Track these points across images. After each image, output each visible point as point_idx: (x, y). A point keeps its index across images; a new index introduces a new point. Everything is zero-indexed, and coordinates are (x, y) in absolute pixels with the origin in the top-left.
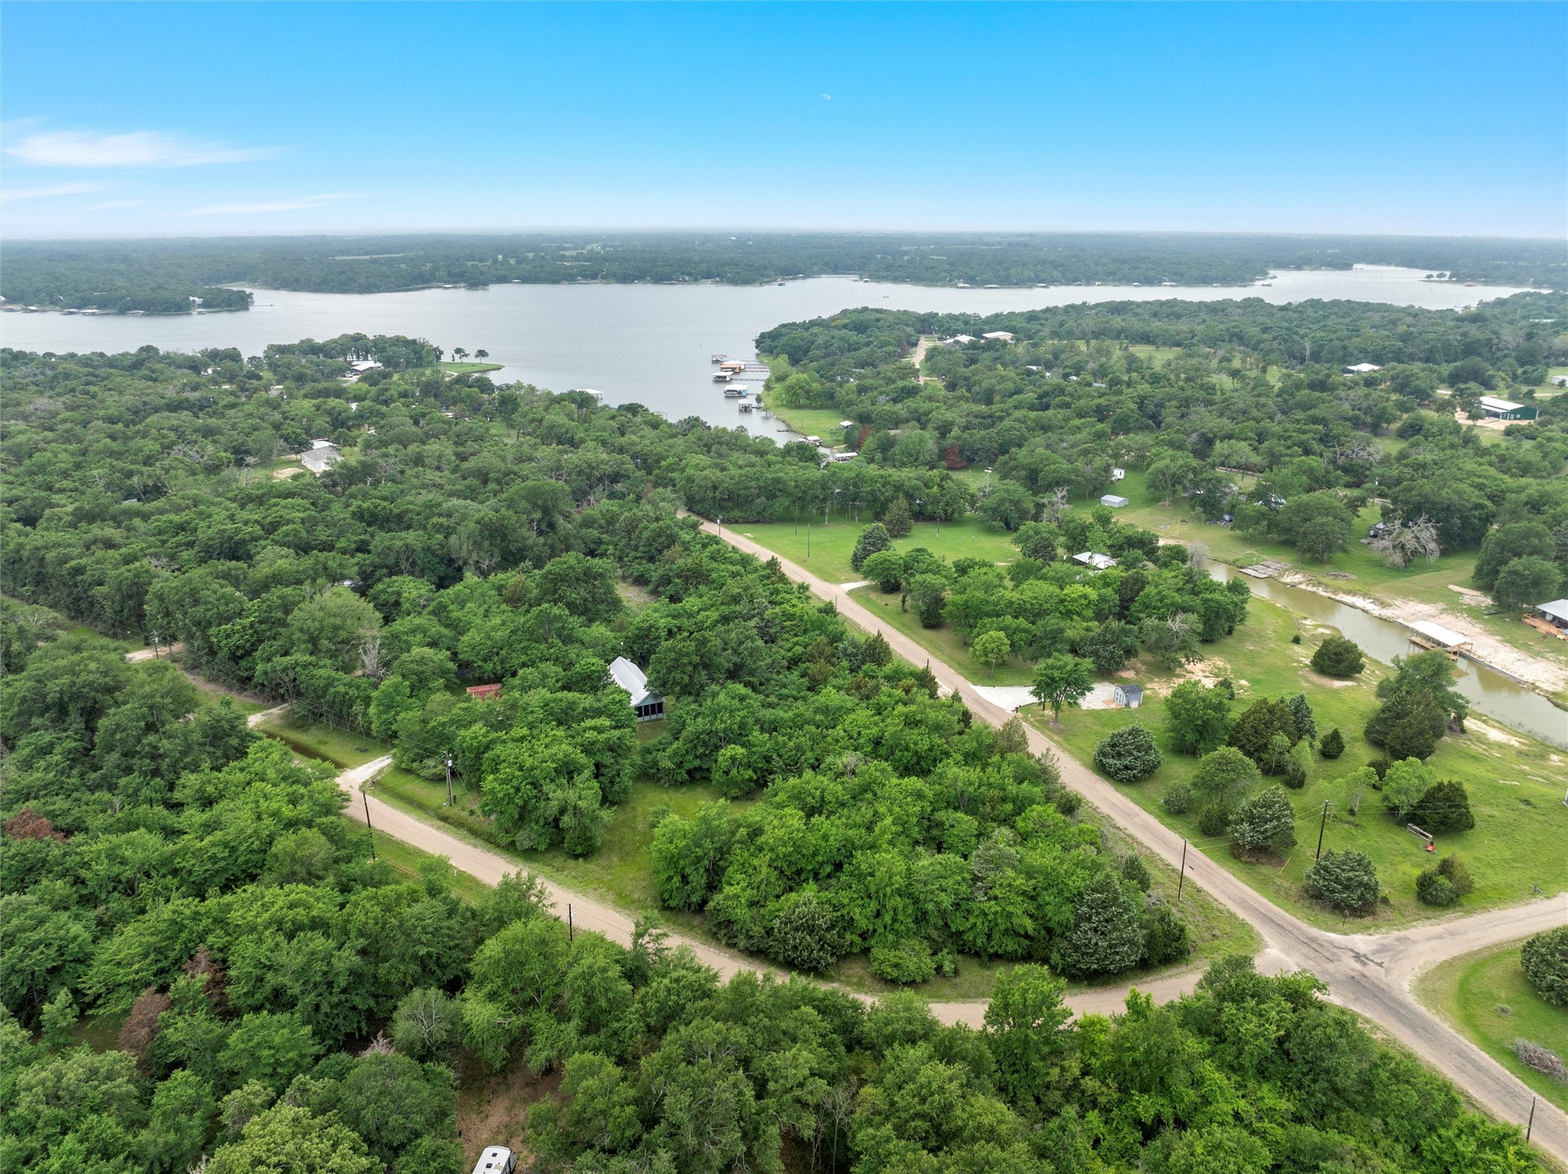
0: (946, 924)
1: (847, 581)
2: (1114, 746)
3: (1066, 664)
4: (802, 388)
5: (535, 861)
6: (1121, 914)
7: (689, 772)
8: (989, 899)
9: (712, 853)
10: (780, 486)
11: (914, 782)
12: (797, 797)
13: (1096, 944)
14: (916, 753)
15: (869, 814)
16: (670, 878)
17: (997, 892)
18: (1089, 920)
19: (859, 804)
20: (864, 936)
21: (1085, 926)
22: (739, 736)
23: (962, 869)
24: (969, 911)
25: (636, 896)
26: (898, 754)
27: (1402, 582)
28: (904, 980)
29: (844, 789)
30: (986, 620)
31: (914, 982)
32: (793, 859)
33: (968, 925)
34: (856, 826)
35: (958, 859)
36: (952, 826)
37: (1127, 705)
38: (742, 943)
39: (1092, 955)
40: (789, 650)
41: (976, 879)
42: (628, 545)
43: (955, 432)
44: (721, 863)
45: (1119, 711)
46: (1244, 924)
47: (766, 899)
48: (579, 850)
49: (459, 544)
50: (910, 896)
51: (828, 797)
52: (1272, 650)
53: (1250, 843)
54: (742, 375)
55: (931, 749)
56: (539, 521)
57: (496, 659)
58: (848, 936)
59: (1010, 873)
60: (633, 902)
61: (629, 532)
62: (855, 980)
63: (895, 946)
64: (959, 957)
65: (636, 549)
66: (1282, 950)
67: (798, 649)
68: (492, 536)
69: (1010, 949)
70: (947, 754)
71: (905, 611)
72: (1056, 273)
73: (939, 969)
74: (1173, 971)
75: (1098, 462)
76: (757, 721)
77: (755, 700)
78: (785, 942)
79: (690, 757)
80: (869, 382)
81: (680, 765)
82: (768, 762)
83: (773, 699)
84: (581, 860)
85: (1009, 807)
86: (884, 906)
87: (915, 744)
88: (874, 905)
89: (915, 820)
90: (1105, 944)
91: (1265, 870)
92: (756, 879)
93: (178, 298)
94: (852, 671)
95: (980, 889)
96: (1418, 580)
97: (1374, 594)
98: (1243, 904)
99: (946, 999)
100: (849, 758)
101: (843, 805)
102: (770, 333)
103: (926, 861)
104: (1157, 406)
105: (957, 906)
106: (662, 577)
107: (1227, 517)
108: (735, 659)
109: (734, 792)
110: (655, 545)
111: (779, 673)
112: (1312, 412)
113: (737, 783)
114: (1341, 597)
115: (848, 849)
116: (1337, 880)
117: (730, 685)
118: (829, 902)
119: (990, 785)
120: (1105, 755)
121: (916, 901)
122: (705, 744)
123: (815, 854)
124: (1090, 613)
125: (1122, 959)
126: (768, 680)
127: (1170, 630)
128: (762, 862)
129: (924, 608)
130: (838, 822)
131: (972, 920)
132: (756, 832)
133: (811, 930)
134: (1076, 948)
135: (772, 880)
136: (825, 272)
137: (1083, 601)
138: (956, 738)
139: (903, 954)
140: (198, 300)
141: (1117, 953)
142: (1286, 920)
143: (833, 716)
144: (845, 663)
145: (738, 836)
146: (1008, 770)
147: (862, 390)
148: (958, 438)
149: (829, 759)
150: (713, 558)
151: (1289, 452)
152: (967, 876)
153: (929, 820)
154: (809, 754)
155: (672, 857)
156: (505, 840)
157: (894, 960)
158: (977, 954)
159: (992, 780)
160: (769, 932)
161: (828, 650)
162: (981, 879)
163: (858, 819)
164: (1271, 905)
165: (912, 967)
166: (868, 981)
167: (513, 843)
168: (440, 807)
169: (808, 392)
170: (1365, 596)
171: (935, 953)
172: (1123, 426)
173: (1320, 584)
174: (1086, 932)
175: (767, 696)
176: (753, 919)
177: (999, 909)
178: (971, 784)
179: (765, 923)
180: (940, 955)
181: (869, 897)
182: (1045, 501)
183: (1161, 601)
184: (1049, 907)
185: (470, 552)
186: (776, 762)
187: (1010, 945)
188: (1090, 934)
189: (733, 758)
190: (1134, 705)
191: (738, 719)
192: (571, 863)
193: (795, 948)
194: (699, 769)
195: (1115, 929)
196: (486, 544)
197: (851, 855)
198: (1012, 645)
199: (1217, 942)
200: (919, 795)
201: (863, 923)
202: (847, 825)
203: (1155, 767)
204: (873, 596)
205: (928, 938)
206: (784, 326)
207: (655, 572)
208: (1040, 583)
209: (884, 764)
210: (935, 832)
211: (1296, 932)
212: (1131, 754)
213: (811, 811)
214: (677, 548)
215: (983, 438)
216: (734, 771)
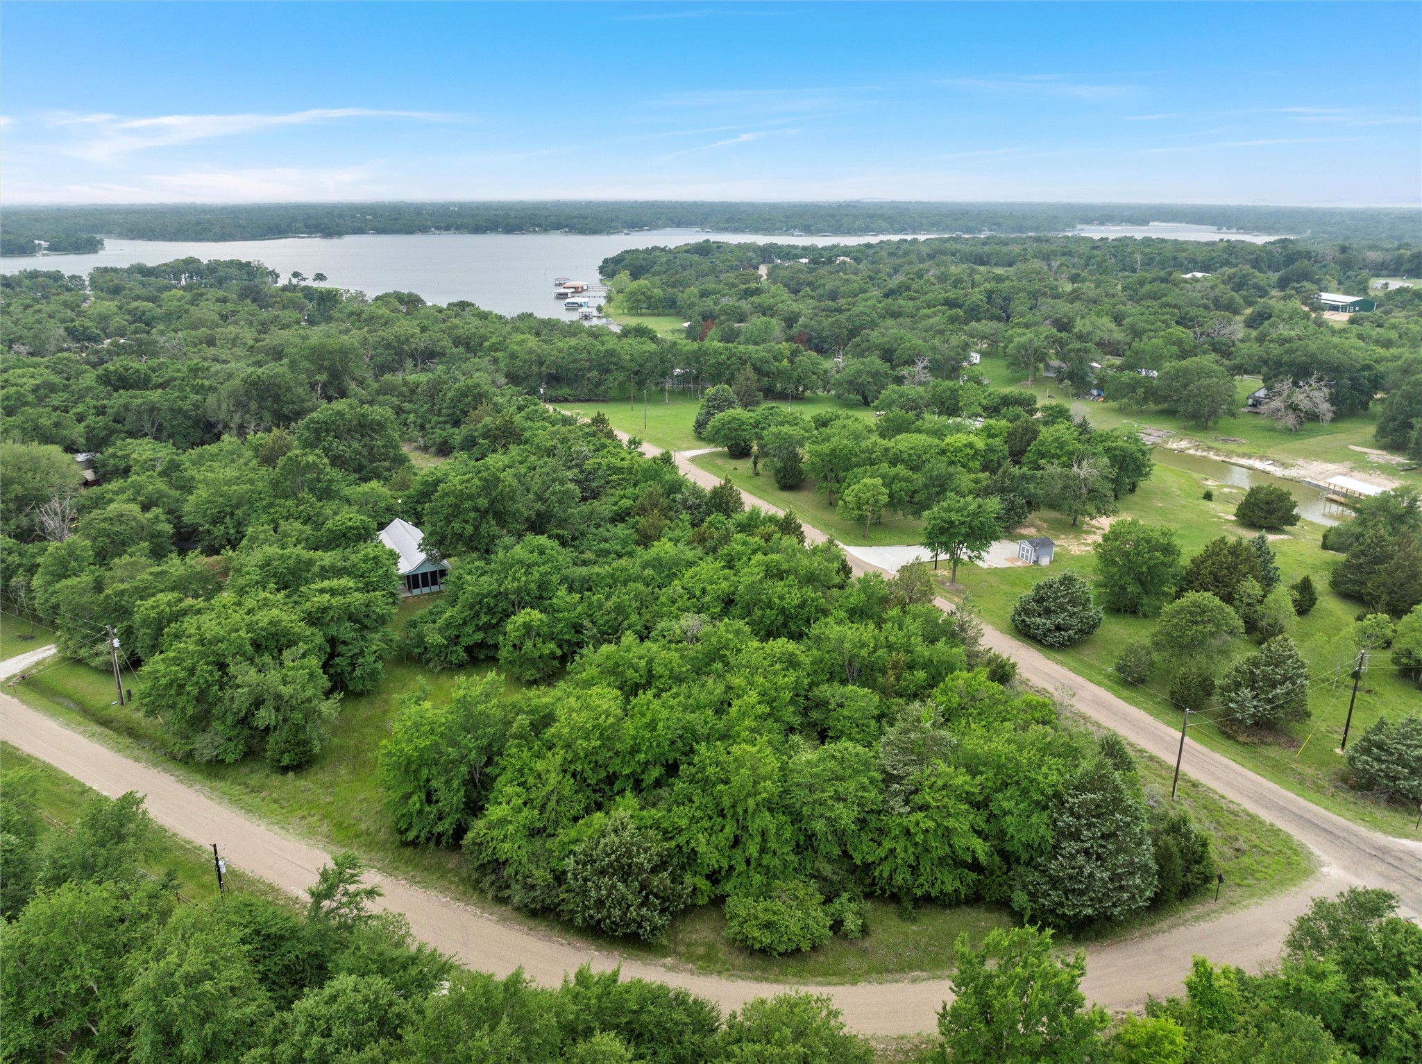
0: (845, 853)
1: (689, 449)
2: (1040, 601)
3: (967, 504)
4: (643, 293)
5: (222, 778)
6: (1127, 825)
7: (468, 650)
8: (913, 810)
9: (473, 755)
10: (614, 360)
11: (781, 645)
12: (613, 671)
13: (1091, 875)
14: (782, 611)
15: (720, 689)
16: (407, 797)
17: (927, 797)
18: (1075, 836)
19: (704, 678)
20: (714, 877)
21: (1070, 846)
22: (540, 597)
23: (866, 764)
24: (881, 831)
25: (363, 827)
26: (758, 613)
27: (1297, 444)
28: (782, 948)
29: (682, 657)
30: (859, 470)
31: (798, 950)
32: (600, 759)
33: (882, 853)
34: (699, 707)
35: (859, 748)
36: (841, 706)
37: (1036, 562)
38: (517, 895)
39: (1082, 893)
40: (615, 504)
41: (889, 779)
42: (430, 411)
43: (802, 320)
44: (488, 770)
45: (1027, 569)
46: (1276, 832)
47: (557, 823)
48: (286, 760)
49: (217, 405)
50: (787, 810)
51: (658, 669)
52: (1183, 506)
53: (1254, 715)
54: (584, 294)
55: (802, 605)
56: (324, 386)
57: (228, 520)
58: (688, 879)
59: (942, 767)
60: (357, 836)
61: (432, 396)
62: (701, 950)
63: (765, 893)
64: (868, 906)
65: (439, 414)
66: (1346, 868)
67: (626, 503)
68: (261, 398)
69: (949, 888)
70: (825, 613)
71: (757, 474)
72: (884, 224)
73: (837, 926)
74: (1199, 909)
75: (956, 340)
76: (563, 580)
77: (564, 556)
78: (584, 892)
79: (469, 629)
80: (711, 286)
81: (456, 640)
82: (577, 632)
83: (589, 555)
84: (291, 775)
85: (921, 675)
86: (745, 828)
87: (781, 598)
88: (730, 829)
89: (788, 695)
90: (1106, 875)
91: (1274, 752)
92: (539, 795)
93: (22, 241)
94: (694, 525)
95: (896, 794)
96: (1314, 442)
97: (1272, 456)
98: (1261, 799)
99: (852, 977)
100: (690, 621)
101: (679, 680)
102: (612, 259)
103: (807, 754)
104: (1004, 299)
105: (862, 822)
106: (465, 439)
107: (1095, 392)
108: (538, 506)
109: (530, 674)
110: (461, 406)
111: (598, 526)
112: (1164, 299)
113: (532, 661)
114: (1234, 460)
115: (687, 742)
116: (1401, 761)
117: (529, 537)
118: (656, 825)
119: (890, 647)
120: (1027, 612)
121: (796, 818)
122: (490, 611)
123: (635, 750)
124: (976, 464)
125: (1133, 897)
126: (583, 534)
127: (1077, 477)
128: (550, 765)
129: (779, 465)
130: (672, 702)
131: (888, 844)
132: (547, 719)
133: (626, 872)
134: (1055, 882)
135: (566, 793)
136: (669, 226)
137: (969, 451)
138: (835, 592)
139: (778, 905)
140: (44, 244)
141: (1121, 888)
142: (1333, 824)
143: (668, 570)
144: (685, 516)
145: (514, 728)
146: (913, 626)
147: (704, 294)
148: (805, 326)
149: (661, 625)
150: (527, 418)
151: (1152, 327)
152: (878, 776)
153: (807, 698)
154: (634, 617)
155: (409, 763)
156: (179, 749)
157: (764, 917)
158: (895, 898)
159: (892, 639)
160: (560, 877)
161: (664, 502)
162: (898, 779)
163: (703, 697)
164: (1301, 801)
165: (795, 926)
166: (722, 952)
167: (190, 754)
168: (107, 707)
169: (649, 298)
170: (1262, 458)
171: (828, 900)
172: (974, 313)
173: (1209, 448)
174: (1072, 857)
175: (582, 552)
176: (533, 856)
177: (931, 824)
178: (863, 646)
179: (554, 863)
180: (836, 904)
181: (722, 814)
182: (905, 372)
183: (1061, 449)
184: (1008, 818)
185: (231, 413)
186: (590, 631)
187: (949, 882)
188: (1081, 859)
189: (527, 627)
190: (1045, 561)
191: (536, 576)
192: (276, 779)
193: (600, 903)
194: (481, 645)
195: (1119, 850)
196: (253, 405)
197: (692, 751)
198: (891, 496)
199: (1245, 860)
200: (792, 663)
201: (711, 857)
202: (685, 708)
203: (1094, 626)
204: (719, 461)
205: (817, 876)
206: (627, 252)
207: (458, 435)
208: (916, 436)
209: (740, 624)
210: (815, 715)
211: (1353, 839)
212: (1064, 610)
213: (631, 690)
214: (485, 407)
215: (832, 324)
216: (529, 644)
